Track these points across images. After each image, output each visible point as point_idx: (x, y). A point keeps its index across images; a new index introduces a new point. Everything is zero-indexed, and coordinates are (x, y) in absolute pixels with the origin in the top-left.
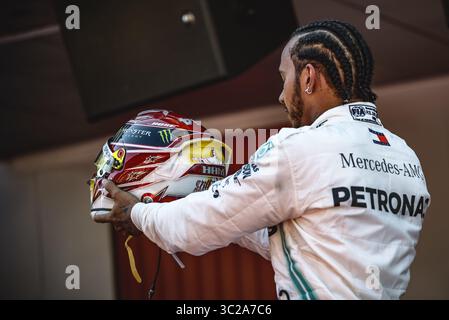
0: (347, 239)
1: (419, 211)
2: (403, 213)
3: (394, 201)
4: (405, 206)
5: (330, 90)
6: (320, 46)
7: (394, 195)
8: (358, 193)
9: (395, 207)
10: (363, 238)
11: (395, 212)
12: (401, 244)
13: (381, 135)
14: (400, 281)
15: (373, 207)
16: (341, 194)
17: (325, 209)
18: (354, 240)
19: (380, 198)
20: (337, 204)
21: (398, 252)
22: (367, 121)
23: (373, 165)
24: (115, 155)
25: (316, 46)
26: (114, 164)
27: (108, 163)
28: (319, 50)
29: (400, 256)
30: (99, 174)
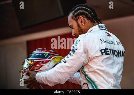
0: (105, 65)
1: (123, 55)
2: (119, 56)
3: (116, 53)
4: (119, 54)
5: (89, 22)
6: (80, 11)
7: (115, 51)
8: (107, 50)
9: (116, 54)
10: (109, 65)
11: (116, 56)
12: (119, 66)
13: (108, 33)
14: (120, 78)
15: (111, 55)
16: (103, 51)
17: (99, 56)
18: (107, 66)
19: (112, 52)
20: (102, 54)
21: (119, 68)
22: (104, 29)
23: (109, 42)
24: (30, 62)
25: (79, 11)
26: (30, 65)
27: (27, 65)
28: (80, 12)
29: (119, 70)
30: (24, 68)
